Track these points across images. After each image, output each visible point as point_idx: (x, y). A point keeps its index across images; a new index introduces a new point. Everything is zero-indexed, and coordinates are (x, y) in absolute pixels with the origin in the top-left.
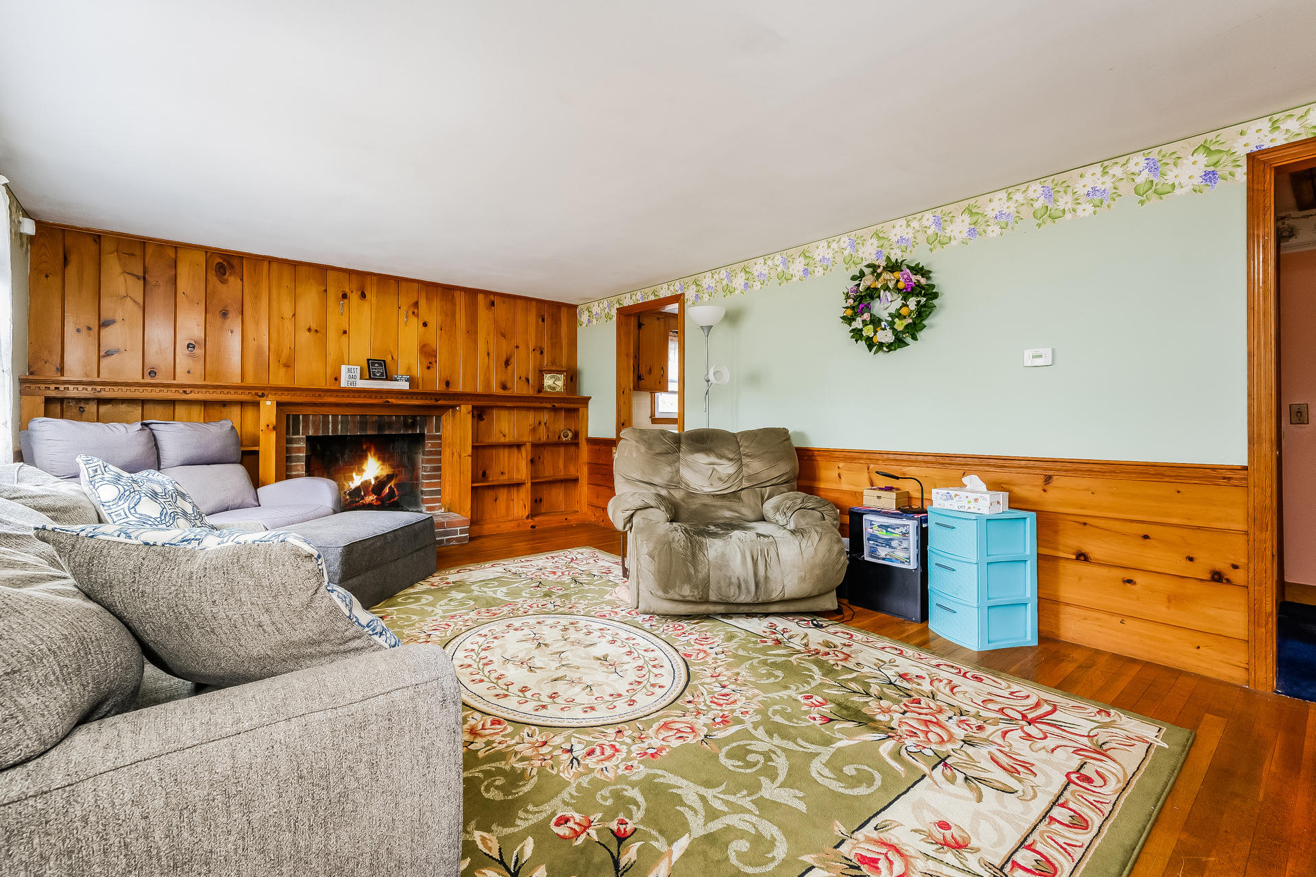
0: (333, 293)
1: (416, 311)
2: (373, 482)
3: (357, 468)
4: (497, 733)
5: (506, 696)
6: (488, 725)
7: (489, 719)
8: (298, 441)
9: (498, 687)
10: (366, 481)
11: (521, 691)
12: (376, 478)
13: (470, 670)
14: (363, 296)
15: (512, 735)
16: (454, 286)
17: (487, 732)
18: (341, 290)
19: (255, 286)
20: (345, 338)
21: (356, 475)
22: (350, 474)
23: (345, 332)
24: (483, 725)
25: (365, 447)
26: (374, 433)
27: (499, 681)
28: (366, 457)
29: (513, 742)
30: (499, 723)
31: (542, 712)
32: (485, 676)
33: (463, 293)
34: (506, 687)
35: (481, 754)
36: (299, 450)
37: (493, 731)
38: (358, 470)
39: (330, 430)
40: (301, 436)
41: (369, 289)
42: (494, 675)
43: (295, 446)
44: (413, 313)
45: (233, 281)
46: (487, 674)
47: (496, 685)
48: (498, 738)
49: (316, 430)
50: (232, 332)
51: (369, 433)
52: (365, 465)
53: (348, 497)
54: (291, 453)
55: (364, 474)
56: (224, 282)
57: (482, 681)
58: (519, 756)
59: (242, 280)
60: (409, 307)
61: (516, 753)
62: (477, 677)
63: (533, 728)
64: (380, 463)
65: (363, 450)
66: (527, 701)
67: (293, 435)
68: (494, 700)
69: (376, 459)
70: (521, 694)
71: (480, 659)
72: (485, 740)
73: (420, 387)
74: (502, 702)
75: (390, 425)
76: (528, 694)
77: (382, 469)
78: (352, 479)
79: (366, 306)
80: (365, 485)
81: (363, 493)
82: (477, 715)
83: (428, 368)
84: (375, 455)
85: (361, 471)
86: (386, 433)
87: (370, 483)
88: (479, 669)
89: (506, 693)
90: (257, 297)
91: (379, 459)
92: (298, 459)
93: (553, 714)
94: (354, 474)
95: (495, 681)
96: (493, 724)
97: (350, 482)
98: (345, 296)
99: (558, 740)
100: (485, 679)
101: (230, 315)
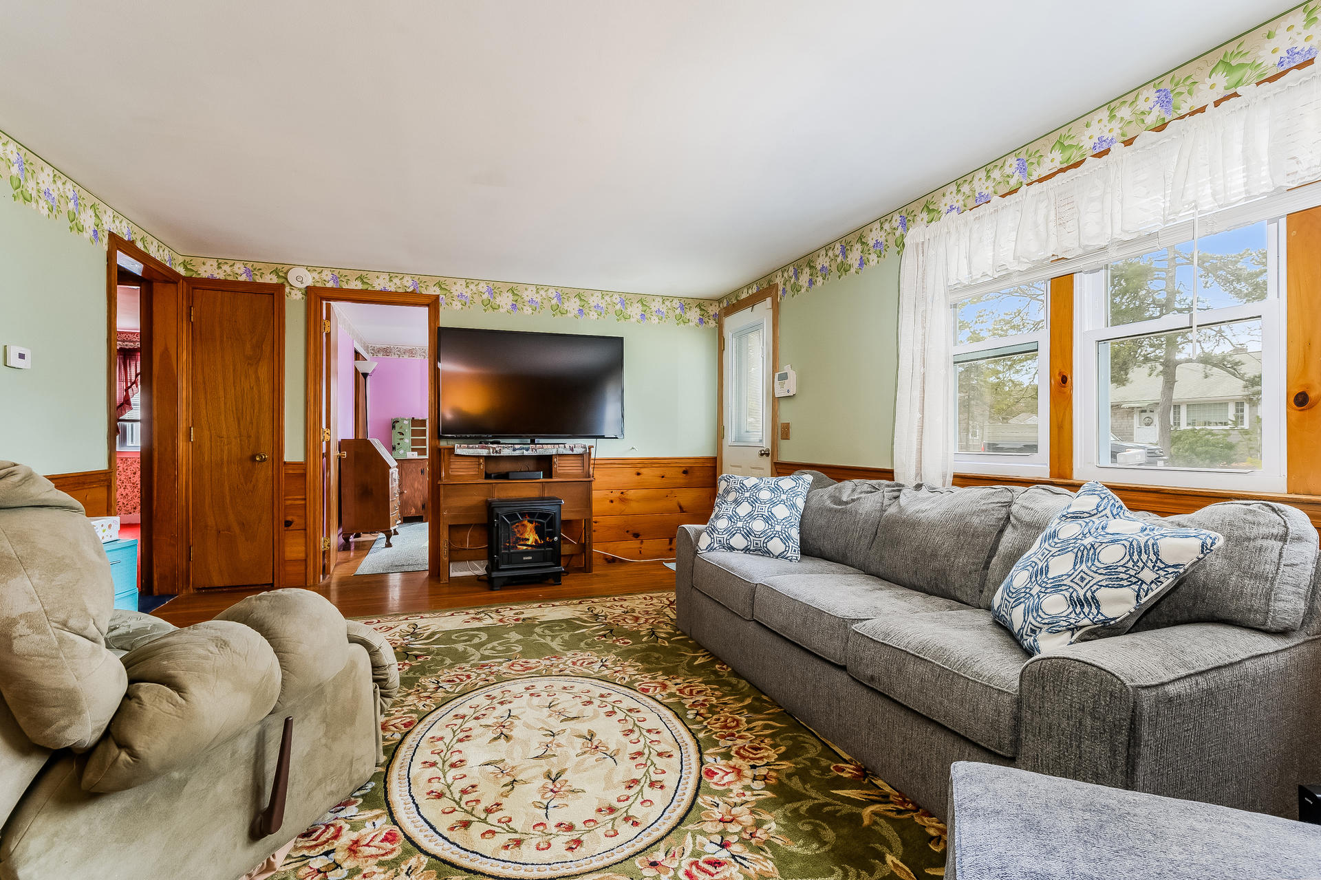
4: (647, 683)
5: (630, 710)
6: (652, 689)
7: (650, 693)
9: (636, 719)
11: (615, 712)
13: (660, 748)
15: (636, 681)
17: (654, 685)
24: (656, 689)
27: (631, 728)
29: (636, 677)
30: (643, 690)
31: (604, 692)
32: (644, 736)
34: (627, 718)
35: (660, 673)
37: (649, 685)
42: (634, 737)
46: (642, 739)
47: (636, 722)
48: (647, 680)
57: (649, 731)
58: (636, 668)
61: (637, 670)
62: (654, 737)
63: (619, 683)
66: (614, 702)
68: (642, 708)
70: (616, 709)
71: (645, 765)
72: (656, 680)
74: (635, 705)
76: (609, 708)
82: (659, 697)
88: (649, 747)
89: (629, 713)
93: (597, 689)
95: (636, 729)
96: (648, 690)
99: (607, 672)
100: (645, 733)
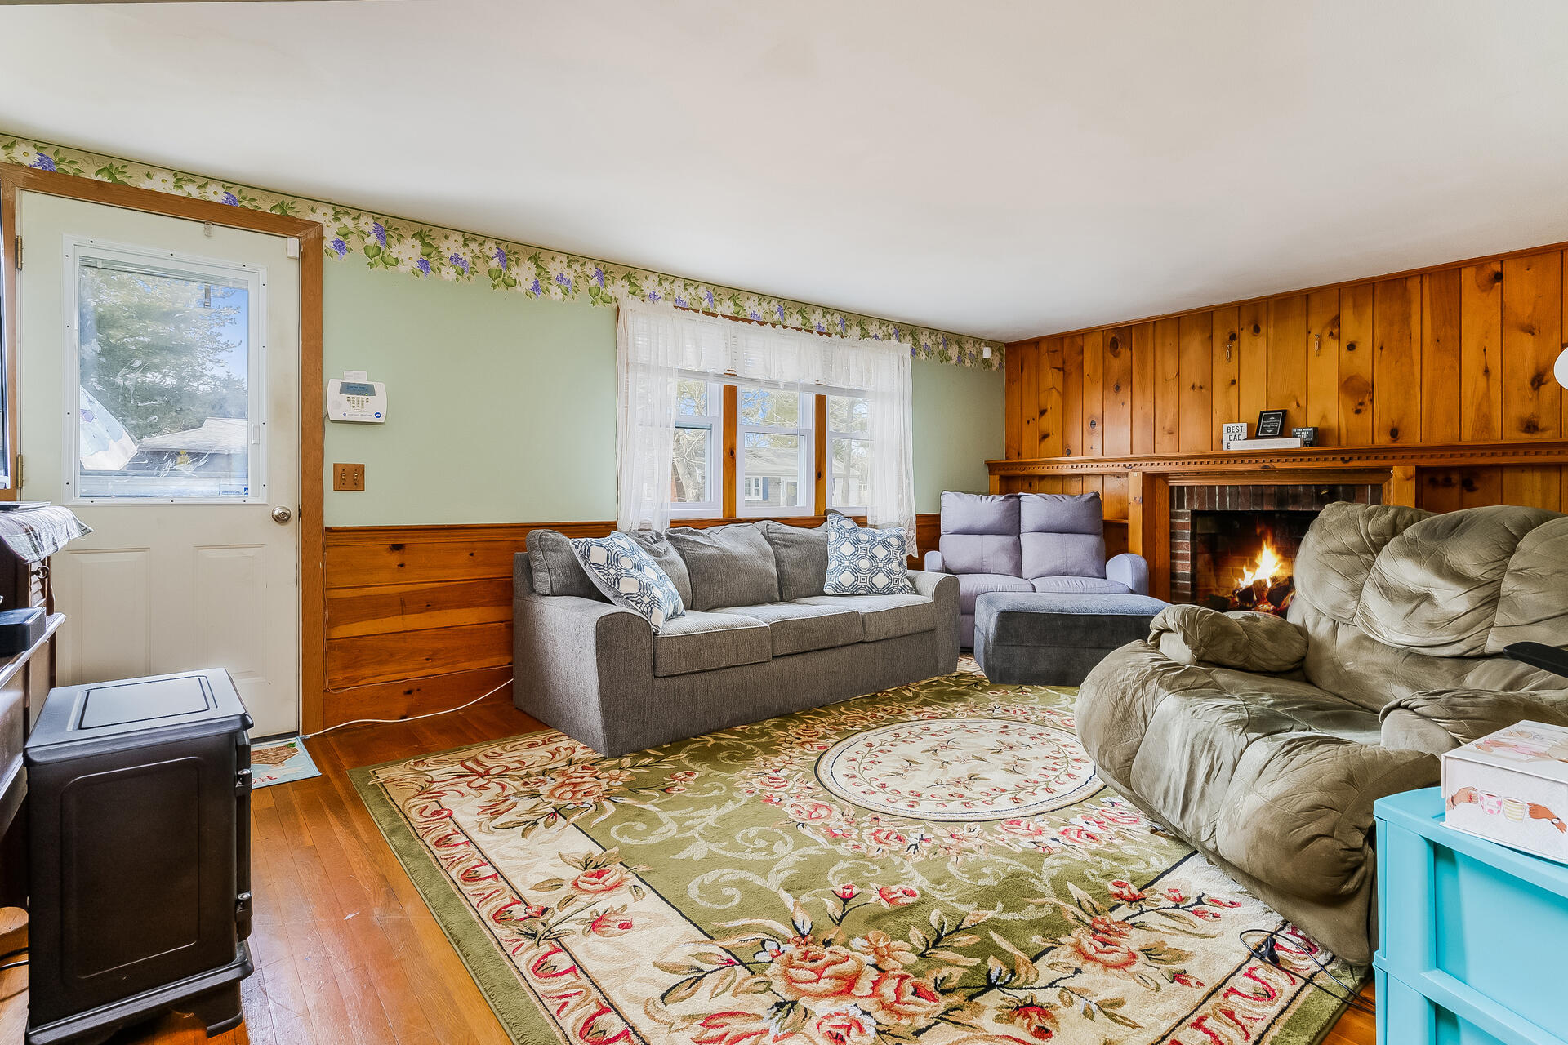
0: (1220, 335)
1: (1335, 331)
2: (1269, 585)
3: (1248, 561)
8: (1182, 516)
10: (1260, 581)
12: (1274, 580)
14: (1257, 330)
16: (1403, 273)
18: (1229, 330)
19: (1142, 352)
20: (1234, 388)
21: (1248, 570)
22: (1240, 568)
23: (1233, 382)
25: (1258, 531)
26: (1272, 509)
28: (1259, 547)
33: (1426, 281)
36: (1183, 526)
38: (1250, 564)
39: (1217, 504)
40: (1186, 511)
41: (1264, 319)
43: (1180, 521)
44: (1331, 334)
45: (1124, 352)
49: (1201, 504)
50: (1123, 404)
51: (1265, 508)
52: (1259, 557)
53: (1237, 599)
54: (1176, 529)
55: (1258, 570)
56: (1116, 355)
59: (1131, 349)
60: (1324, 328)
64: (1279, 557)
65: (1256, 536)
67: (1178, 509)
69: (1274, 550)
73: (1343, 442)
75: (1295, 499)
77: (1282, 567)
78: (1243, 576)
79: (1261, 341)
80: (1259, 586)
81: (1255, 598)
83: (1358, 412)
84: (1273, 542)
85: (1253, 565)
86: (1290, 509)
87: (1265, 586)
90: (1143, 363)
91: (1278, 551)
92: (1183, 537)
94: (1245, 569)
97: (1240, 579)
98: (1233, 337)
101: (1122, 388)
